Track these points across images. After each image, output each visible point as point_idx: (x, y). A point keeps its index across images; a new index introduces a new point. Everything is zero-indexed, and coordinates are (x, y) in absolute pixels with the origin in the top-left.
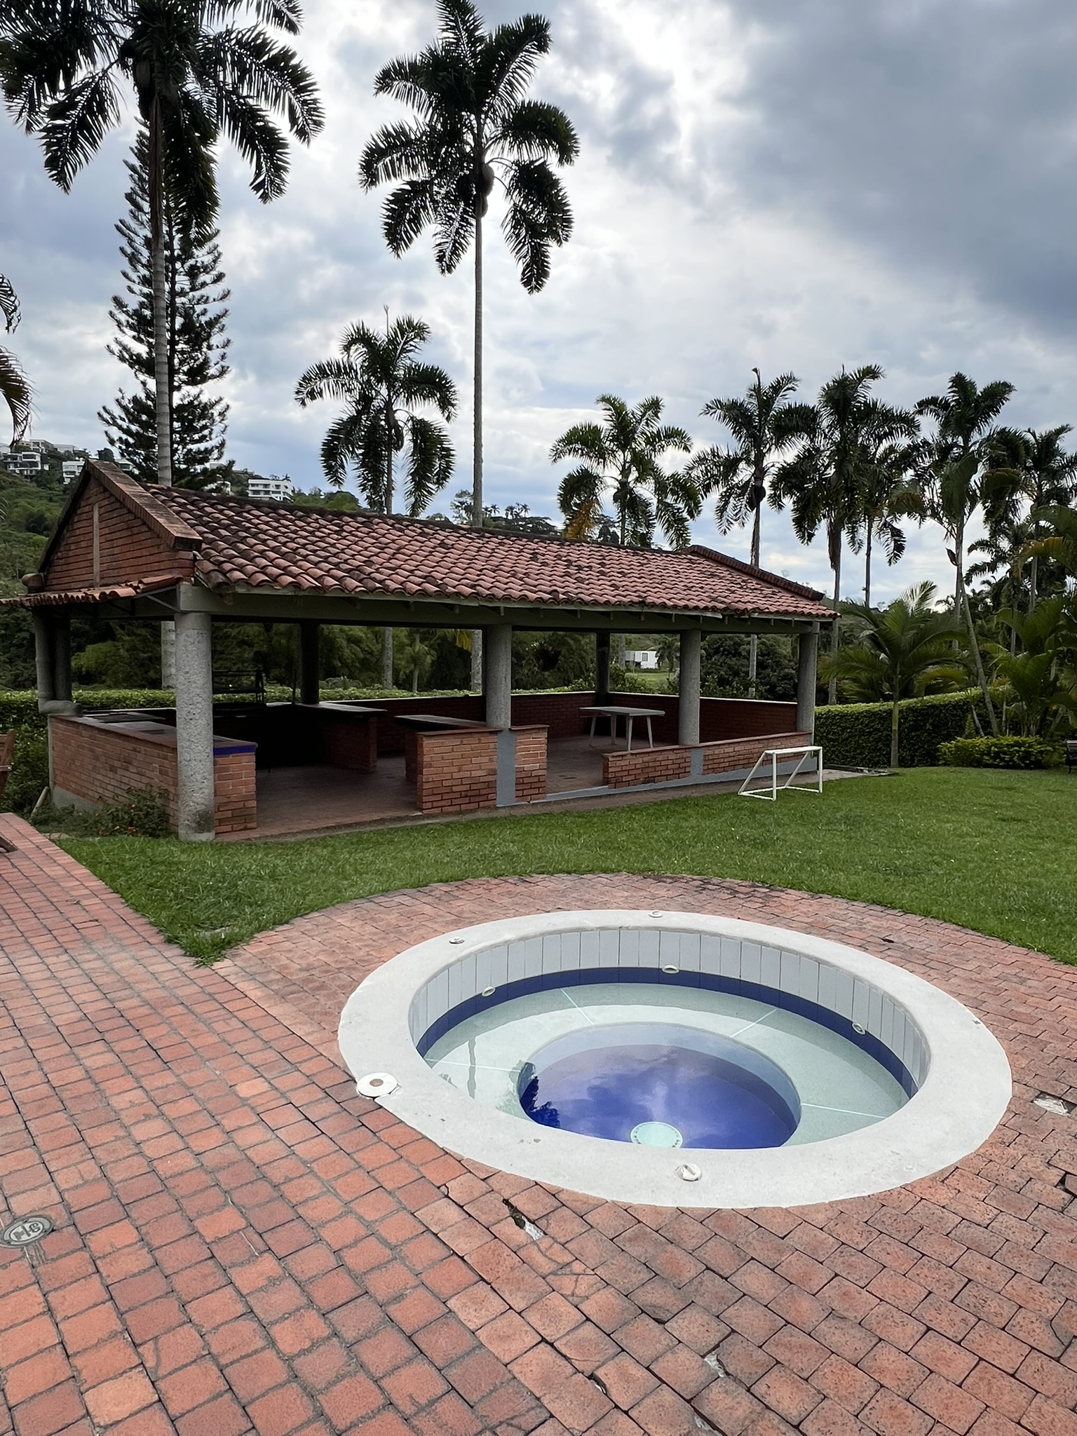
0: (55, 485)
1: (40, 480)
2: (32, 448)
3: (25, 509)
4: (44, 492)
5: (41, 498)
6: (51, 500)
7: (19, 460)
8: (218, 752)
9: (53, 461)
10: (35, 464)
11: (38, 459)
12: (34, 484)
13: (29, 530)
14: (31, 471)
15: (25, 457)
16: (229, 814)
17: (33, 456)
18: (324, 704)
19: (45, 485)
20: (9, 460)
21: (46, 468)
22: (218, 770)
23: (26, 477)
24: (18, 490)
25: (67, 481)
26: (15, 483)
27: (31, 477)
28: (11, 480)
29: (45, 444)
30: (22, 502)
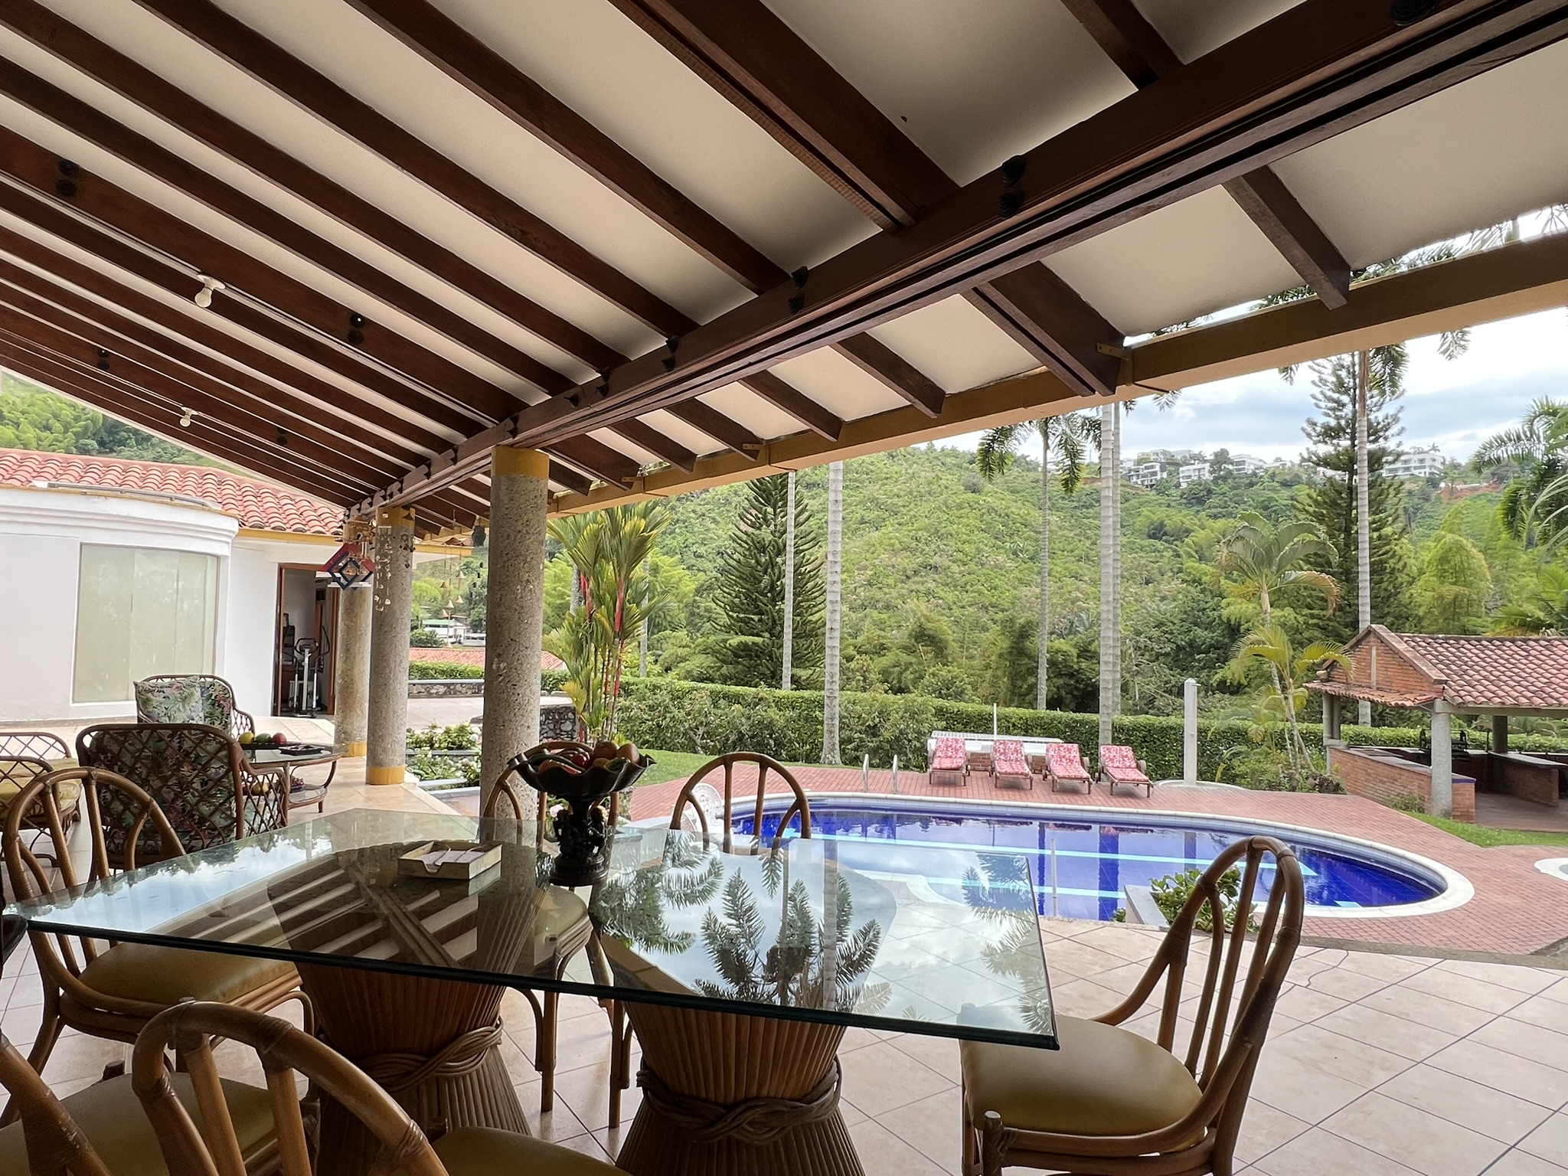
0: (1173, 491)
1: (1159, 488)
2: (1152, 458)
3: (1148, 517)
4: (1163, 499)
5: (1160, 505)
6: (1169, 506)
7: (1141, 472)
8: (1454, 781)
9: (1172, 468)
10: (1154, 474)
11: (1158, 468)
12: (1154, 492)
13: (1150, 537)
14: (1151, 481)
15: (1147, 468)
16: (1459, 814)
17: (1152, 467)
18: (1513, 755)
19: (1163, 492)
20: (1133, 473)
21: (1165, 475)
22: (1455, 792)
23: (1147, 486)
24: (1140, 500)
25: (1184, 486)
26: (1138, 494)
27: (1152, 486)
28: (1134, 492)
29: (1164, 453)
30: (1145, 511)
